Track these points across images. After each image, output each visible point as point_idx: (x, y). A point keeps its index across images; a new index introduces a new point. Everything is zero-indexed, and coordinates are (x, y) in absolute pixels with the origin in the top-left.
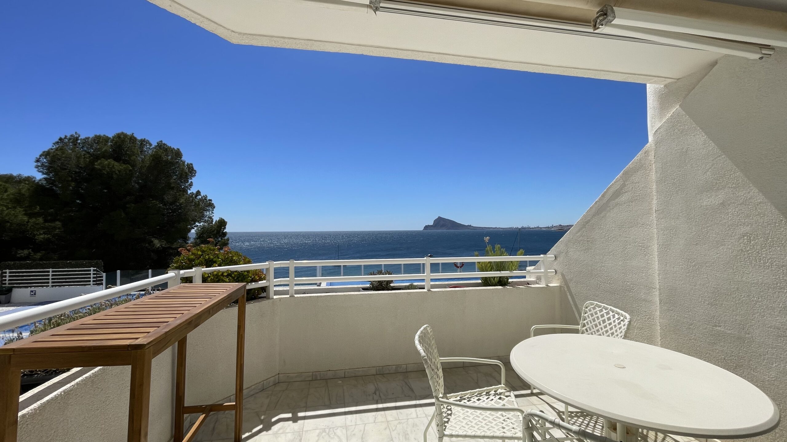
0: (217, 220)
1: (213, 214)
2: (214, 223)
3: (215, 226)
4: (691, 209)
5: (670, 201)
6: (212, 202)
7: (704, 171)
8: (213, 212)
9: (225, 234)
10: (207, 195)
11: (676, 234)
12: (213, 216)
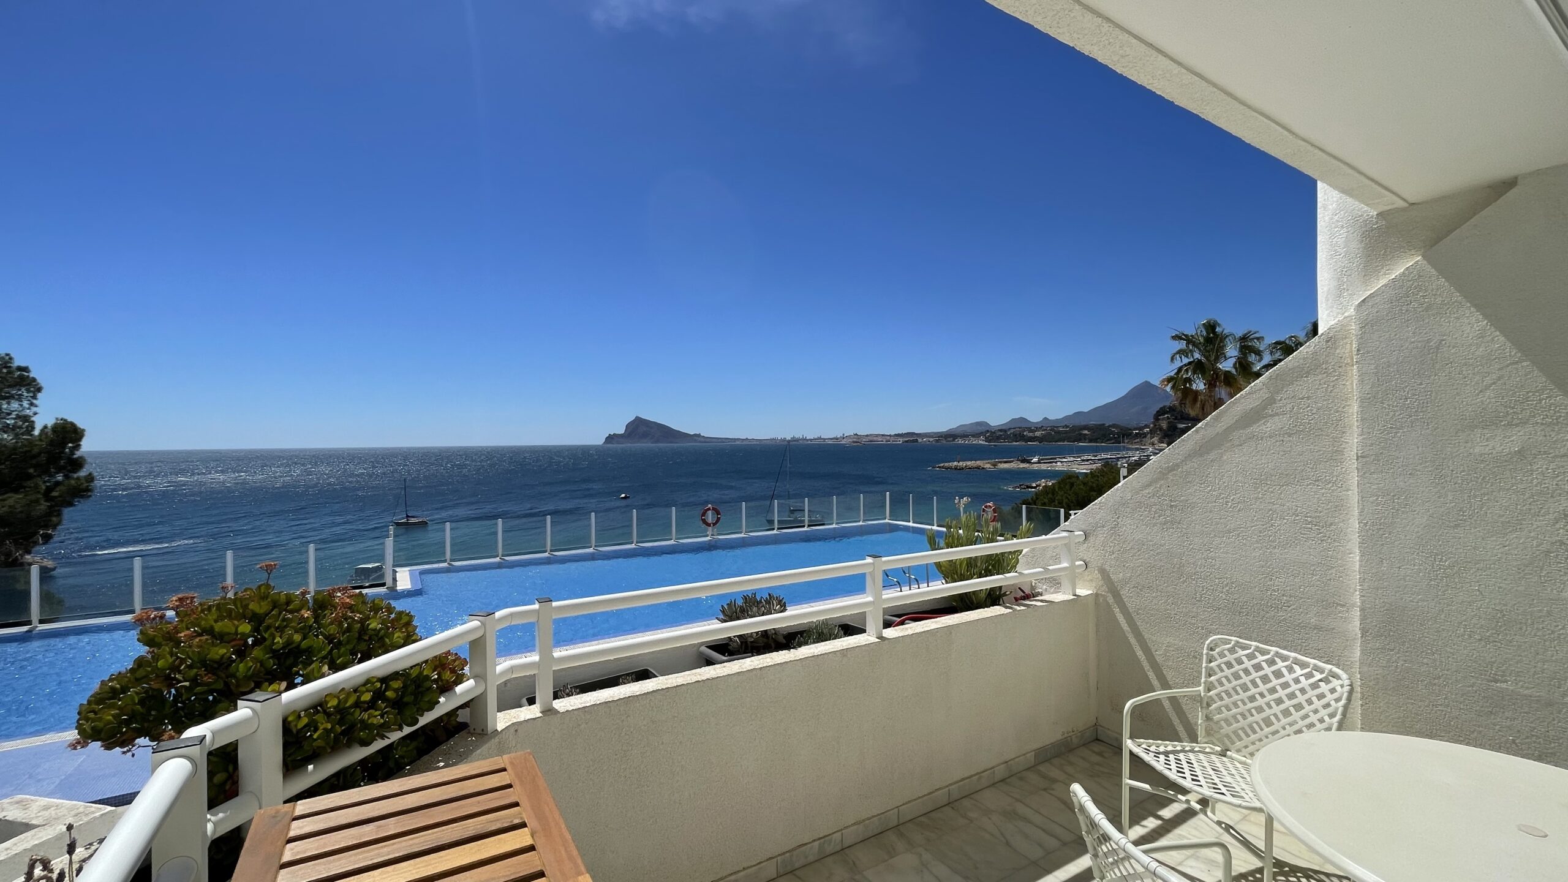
0: (49, 425)
1: (34, 409)
2: (36, 432)
3: (41, 440)
4: (1444, 459)
5: (1394, 439)
6: (32, 375)
7: (1480, 389)
8: (35, 401)
9: (78, 464)
11: (1406, 505)
12: (35, 414)
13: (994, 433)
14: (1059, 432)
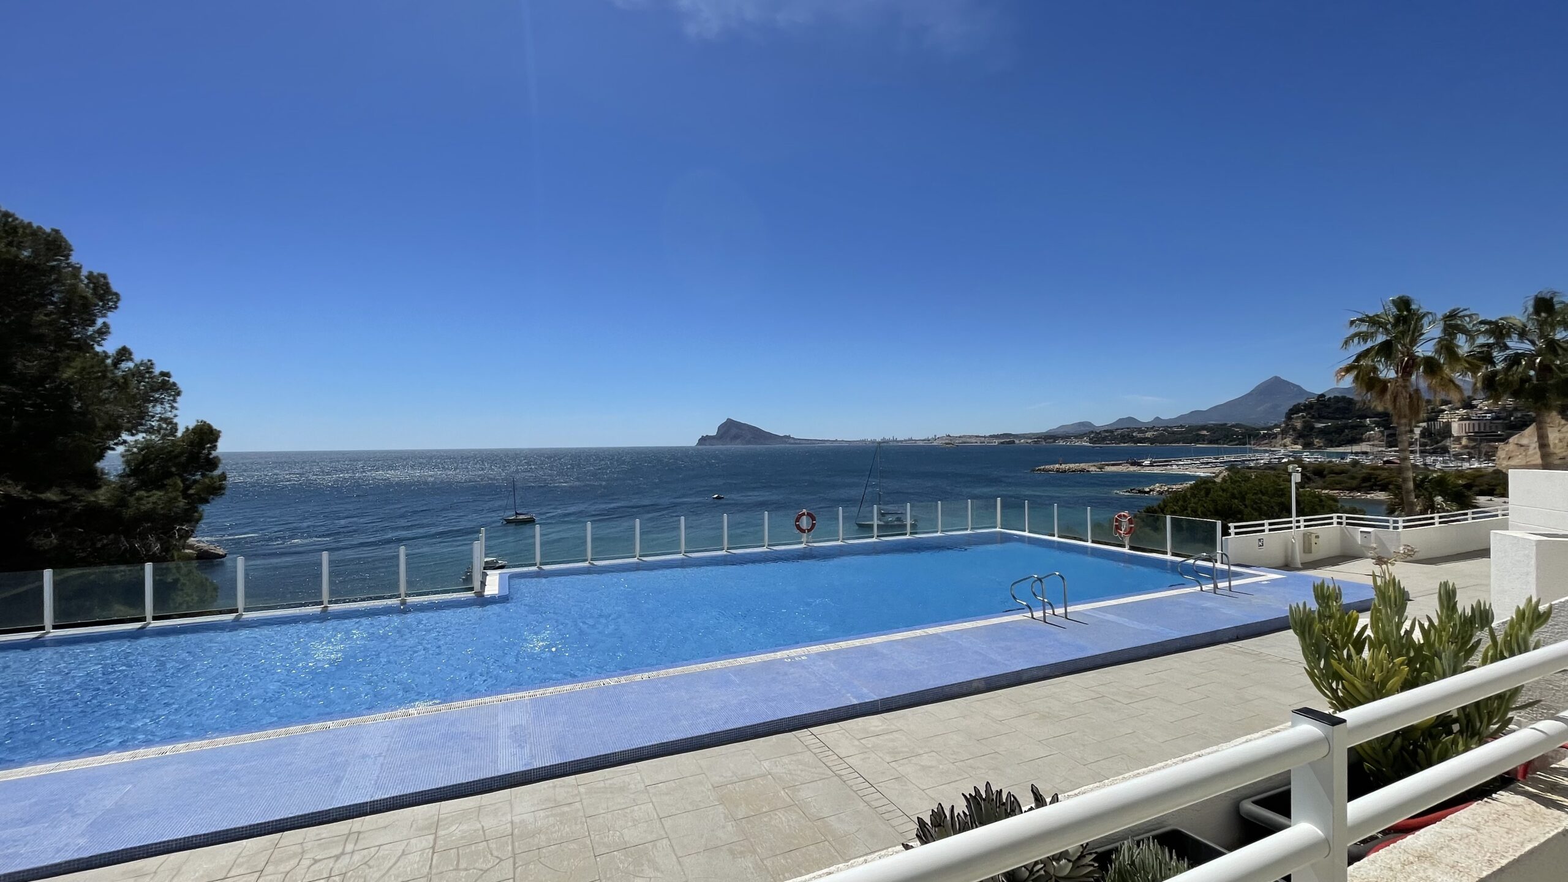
0: (191, 427)
1: (175, 412)
2: (179, 434)
3: (183, 441)
6: (172, 380)
8: (175, 405)
9: (213, 463)
10: (154, 362)
12: (176, 416)
13: (1099, 433)
14: (1174, 433)
